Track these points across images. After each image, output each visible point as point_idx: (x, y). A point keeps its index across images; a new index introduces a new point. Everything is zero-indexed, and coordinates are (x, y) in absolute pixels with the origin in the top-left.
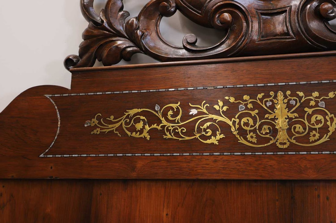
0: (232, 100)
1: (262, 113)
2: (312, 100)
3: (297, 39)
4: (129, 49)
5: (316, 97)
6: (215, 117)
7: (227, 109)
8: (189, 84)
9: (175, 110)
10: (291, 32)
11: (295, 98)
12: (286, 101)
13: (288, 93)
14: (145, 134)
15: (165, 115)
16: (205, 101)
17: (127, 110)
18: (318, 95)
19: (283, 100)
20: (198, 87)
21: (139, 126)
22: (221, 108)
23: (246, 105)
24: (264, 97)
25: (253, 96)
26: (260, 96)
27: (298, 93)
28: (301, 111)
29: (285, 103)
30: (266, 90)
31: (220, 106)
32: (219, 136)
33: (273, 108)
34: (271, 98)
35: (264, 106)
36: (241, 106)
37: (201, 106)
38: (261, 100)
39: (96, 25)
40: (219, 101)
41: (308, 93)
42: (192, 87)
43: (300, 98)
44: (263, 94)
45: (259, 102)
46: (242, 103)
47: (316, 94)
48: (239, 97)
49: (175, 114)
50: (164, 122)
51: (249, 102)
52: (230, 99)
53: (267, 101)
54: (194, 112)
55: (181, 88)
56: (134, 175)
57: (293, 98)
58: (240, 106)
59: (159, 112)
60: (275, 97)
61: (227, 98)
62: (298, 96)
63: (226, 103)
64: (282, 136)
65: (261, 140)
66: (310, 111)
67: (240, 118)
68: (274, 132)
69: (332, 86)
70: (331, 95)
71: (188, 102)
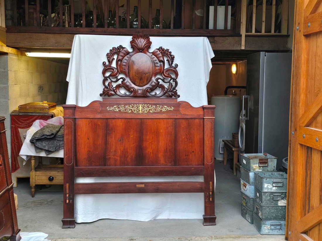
0: (133, 105)
1: (138, 107)
4: (113, 94)
6: (130, 108)
7: (132, 107)
10: (143, 94)
13: (142, 104)
14: (118, 110)
15: (121, 107)
16: (128, 105)
17: (114, 106)
20: (127, 103)
21: (116, 109)
25: (136, 105)
28: (143, 107)
29: (141, 106)
30: (138, 104)
32: (130, 111)
33: (139, 107)
39: (106, 87)
41: (145, 105)
47: (146, 105)
48: (134, 105)
49: (123, 107)
50: (121, 108)
54: (126, 107)
55: (124, 102)
56: (116, 118)
63: (132, 105)
64: (140, 111)
65: (137, 112)
66: (145, 107)
67: (134, 108)
68: (139, 111)
69: (148, 104)
70: (148, 105)
71: (125, 105)
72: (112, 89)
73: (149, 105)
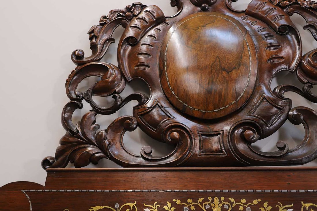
0: (178, 202)
2: (241, 206)
3: (229, 156)
4: (97, 155)
5: (244, 204)
7: (174, 209)
8: (144, 187)
9: (132, 209)
10: (224, 150)
11: (228, 203)
12: (221, 205)
13: (223, 198)
16: (156, 202)
17: (91, 207)
18: (245, 202)
19: (219, 205)
20: (152, 190)
22: (169, 209)
23: (189, 207)
24: (203, 201)
25: (195, 200)
26: (201, 200)
27: (230, 199)
29: (220, 207)
30: (205, 195)
31: (168, 207)
33: (210, 210)
34: (209, 202)
35: (204, 209)
36: (185, 208)
37: (153, 206)
38: (201, 203)
39: (72, 133)
40: (168, 202)
41: (238, 200)
42: (146, 190)
43: (232, 203)
44: (203, 199)
45: (199, 205)
46: (187, 205)
47: (243, 201)
48: (184, 200)
51: (192, 204)
52: (176, 201)
53: (206, 205)
55: (137, 190)
57: (226, 203)
58: (185, 207)
59: (118, 209)
60: (213, 201)
61: (174, 200)
62: (230, 201)
63: (174, 204)
69: (256, 195)
70: (255, 202)
71: (143, 203)
73: (261, 204)
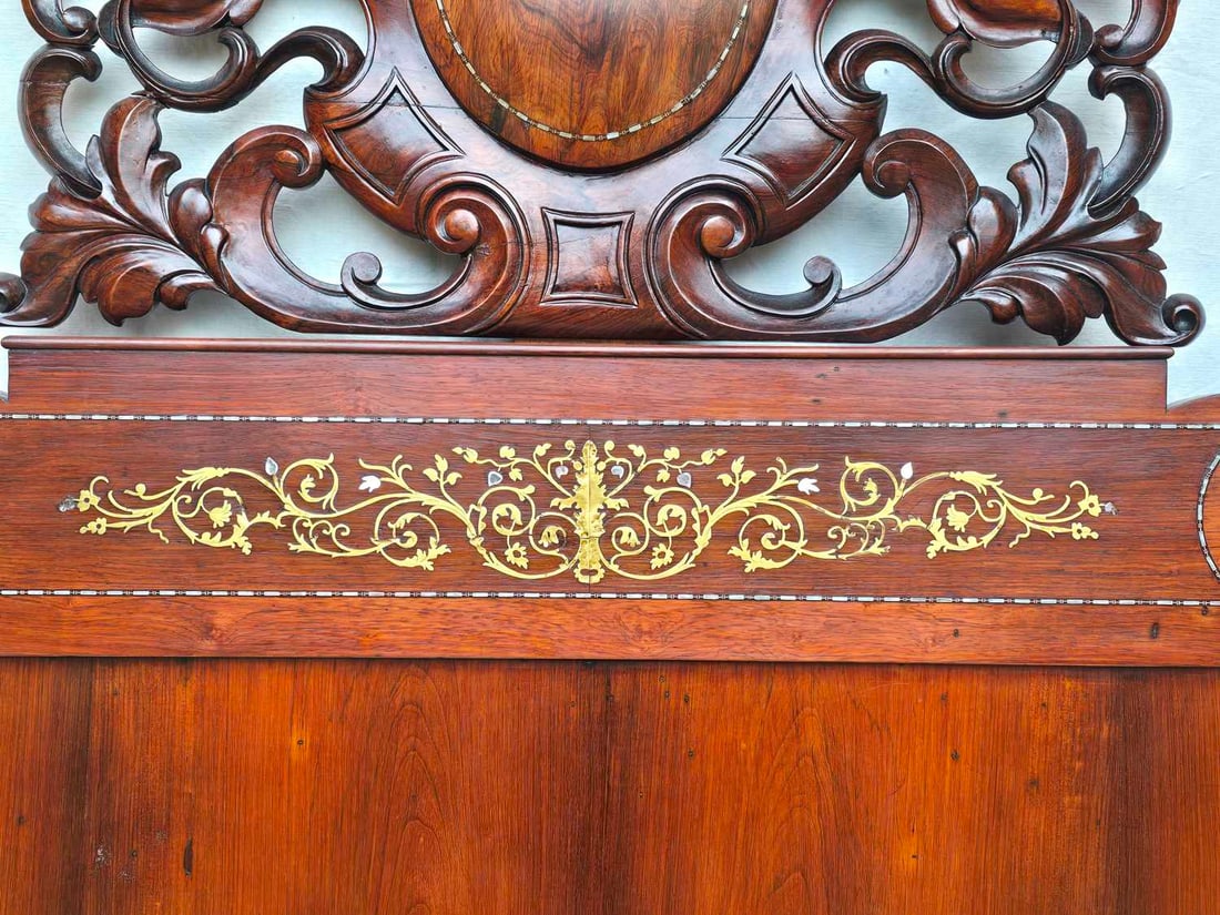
0: (472, 456)
1: (545, 493)
2: (664, 468)
3: (642, 306)
4: (178, 281)
5: (673, 462)
6: (426, 499)
7: (458, 479)
8: (358, 406)
9: (321, 476)
10: (628, 289)
11: (624, 460)
12: (602, 466)
13: (609, 445)
14: (238, 538)
15: (292, 488)
16: (400, 457)
17: (184, 471)
18: (677, 457)
19: (596, 464)
20: (384, 417)
21: (220, 516)
22: (442, 476)
23: (505, 472)
24: (550, 453)
25: (524, 449)
26: (541, 450)
27: (632, 447)
28: (634, 494)
29: (600, 473)
30: (554, 436)
31: (439, 472)
32: (437, 550)
33: (570, 482)
34: (568, 458)
35: (549, 477)
36: (493, 475)
37: (391, 469)
38: (543, 460)
40: (437, 457)
41: (656, 449)
42: (367, 417)
43: (636, 461)
44: (547, 446)
45: (537, 466)
46: (496, 465)
47: (673, 453)
48: (489, 450)
49: (321, 487)
50: (291, 508)
51: (513, 464)
52: (465, 453)
53: (558, 464)
54: (371, 483)
55: (335, 417)
56: (208, 647)
57: (618, 460)
58: (491, 473)
59: (276, 479)
60: (578, 454)
61: (458, 450)
62: (630, 455)
63: (456, 463)
64: (590, 554)
65: (538, 562)
66: (654, 494)
67: (491, 504)
68: (570, 542)
69: (710, 435)
70: (707, 457)
71: (356, 458)
72: (157, 213)
73: (723, 464)
